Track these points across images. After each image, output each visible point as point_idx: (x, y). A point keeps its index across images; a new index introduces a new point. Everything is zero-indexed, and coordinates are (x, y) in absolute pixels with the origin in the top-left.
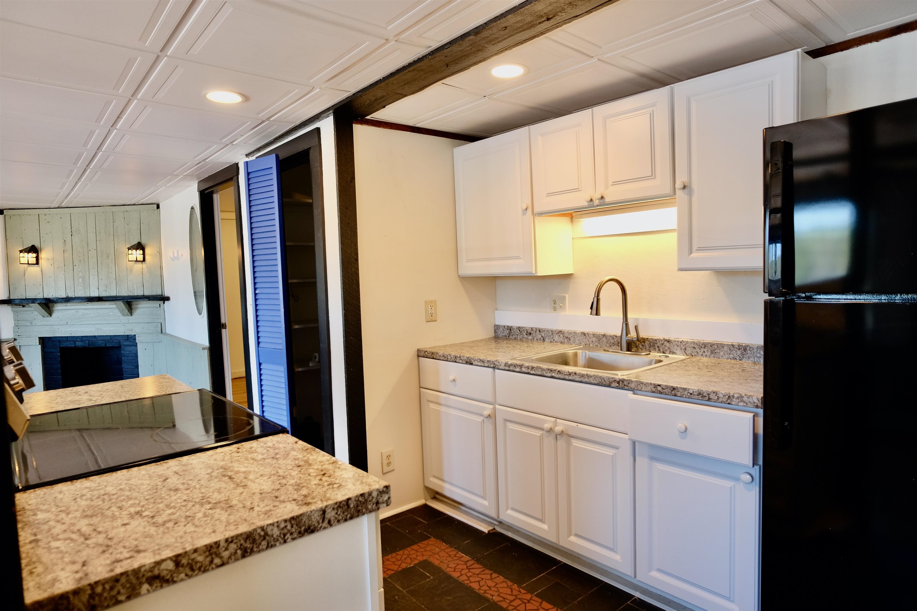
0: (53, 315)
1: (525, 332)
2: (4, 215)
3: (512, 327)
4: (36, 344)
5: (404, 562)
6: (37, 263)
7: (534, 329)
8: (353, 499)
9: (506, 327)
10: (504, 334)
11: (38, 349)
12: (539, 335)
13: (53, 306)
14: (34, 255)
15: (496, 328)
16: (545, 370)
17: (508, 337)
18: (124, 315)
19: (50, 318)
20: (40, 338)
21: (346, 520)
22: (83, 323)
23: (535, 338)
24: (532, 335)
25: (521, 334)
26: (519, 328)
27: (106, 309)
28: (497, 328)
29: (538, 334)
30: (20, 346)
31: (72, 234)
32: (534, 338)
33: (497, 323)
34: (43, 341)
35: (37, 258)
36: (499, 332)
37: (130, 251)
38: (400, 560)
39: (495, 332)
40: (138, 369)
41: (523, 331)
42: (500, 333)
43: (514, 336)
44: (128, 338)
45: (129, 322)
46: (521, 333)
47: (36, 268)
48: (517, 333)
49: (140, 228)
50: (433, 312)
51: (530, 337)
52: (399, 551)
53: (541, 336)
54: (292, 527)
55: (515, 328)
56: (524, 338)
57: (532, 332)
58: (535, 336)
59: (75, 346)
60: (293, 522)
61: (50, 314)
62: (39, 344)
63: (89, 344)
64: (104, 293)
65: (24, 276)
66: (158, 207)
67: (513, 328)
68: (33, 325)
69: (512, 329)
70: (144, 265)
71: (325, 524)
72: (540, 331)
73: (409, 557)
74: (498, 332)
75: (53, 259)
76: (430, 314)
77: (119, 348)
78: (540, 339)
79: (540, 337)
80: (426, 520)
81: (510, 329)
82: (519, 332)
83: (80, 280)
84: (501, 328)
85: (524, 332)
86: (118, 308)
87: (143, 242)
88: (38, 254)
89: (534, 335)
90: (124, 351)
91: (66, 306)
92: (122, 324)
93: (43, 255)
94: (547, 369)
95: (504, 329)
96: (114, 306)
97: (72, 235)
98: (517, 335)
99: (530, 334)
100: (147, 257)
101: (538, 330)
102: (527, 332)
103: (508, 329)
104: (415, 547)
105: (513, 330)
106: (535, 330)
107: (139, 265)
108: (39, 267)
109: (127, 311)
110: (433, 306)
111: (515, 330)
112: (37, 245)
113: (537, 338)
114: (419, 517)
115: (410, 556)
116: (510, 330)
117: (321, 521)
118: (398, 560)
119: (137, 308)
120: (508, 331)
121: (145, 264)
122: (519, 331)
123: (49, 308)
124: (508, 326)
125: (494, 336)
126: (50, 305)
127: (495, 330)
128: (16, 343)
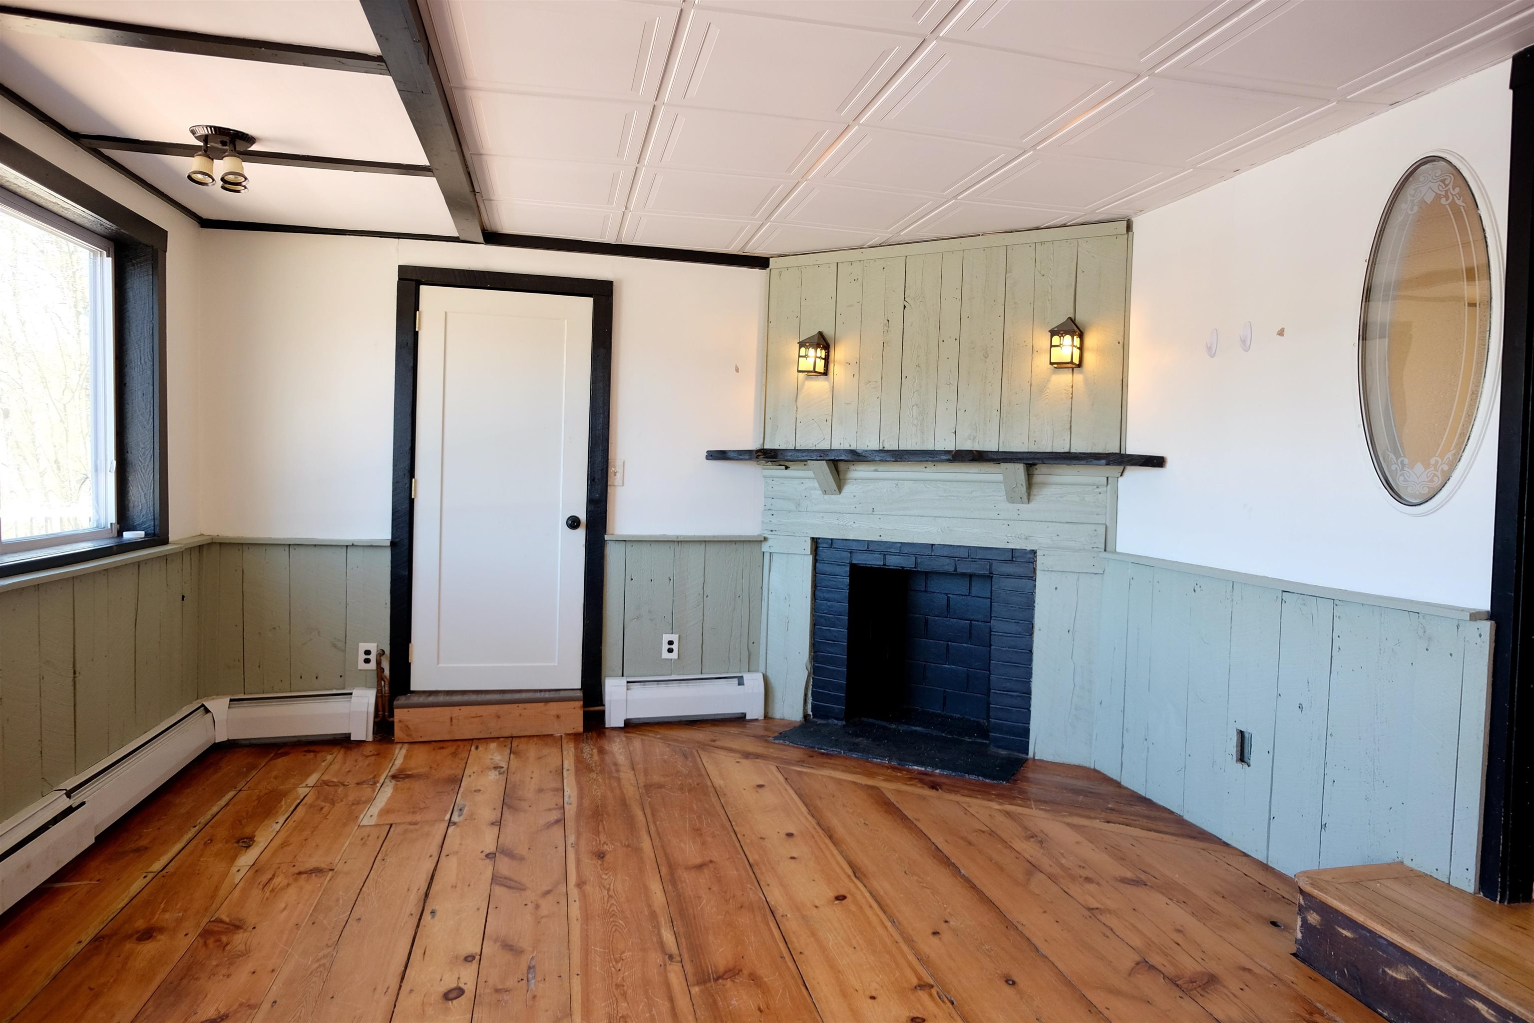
0: (848, 489)
2: (768, 269)
4: (804, 552)
6: (825, 373)
11: (807, 560)
13: (849, 469)
14: (822, 353)
18: (1012, 499)
19: (838, 496)
20: (813, 539)
22: (909, 512)
30: (771, 553)
31: (906, 304)
34: (819, 546)
35: (827, 360)
37: (1054, 338)
40: (1032, 634)
44: (1012, 557)
45: (1021, 517)
47: (820, 385)
49: (1074, 283)
59: (884, 565)
61: (840, 488)
62: (811, 554)
63: (916, 563)
64: (968, 441)
65: (796, 401)
66: (1129, 228)
68: (800, 509)
70: (1079, 377)
75: (858, 363)
87: (1079, 318)
88: (829, 352)
90: (1001, 588)
91: (876, 471)
92: (1005, 522)
93: (839, 353)
97: (905, 307)
100: (1089, 357)
107: (1065, 378)
108: (827, 380)
109: (1022, 489)
112: (828, 332)
119: (1044, 484)
121: (1081, 373)
123: (840, 471)
126: (843, 465)
128: (765, 547)
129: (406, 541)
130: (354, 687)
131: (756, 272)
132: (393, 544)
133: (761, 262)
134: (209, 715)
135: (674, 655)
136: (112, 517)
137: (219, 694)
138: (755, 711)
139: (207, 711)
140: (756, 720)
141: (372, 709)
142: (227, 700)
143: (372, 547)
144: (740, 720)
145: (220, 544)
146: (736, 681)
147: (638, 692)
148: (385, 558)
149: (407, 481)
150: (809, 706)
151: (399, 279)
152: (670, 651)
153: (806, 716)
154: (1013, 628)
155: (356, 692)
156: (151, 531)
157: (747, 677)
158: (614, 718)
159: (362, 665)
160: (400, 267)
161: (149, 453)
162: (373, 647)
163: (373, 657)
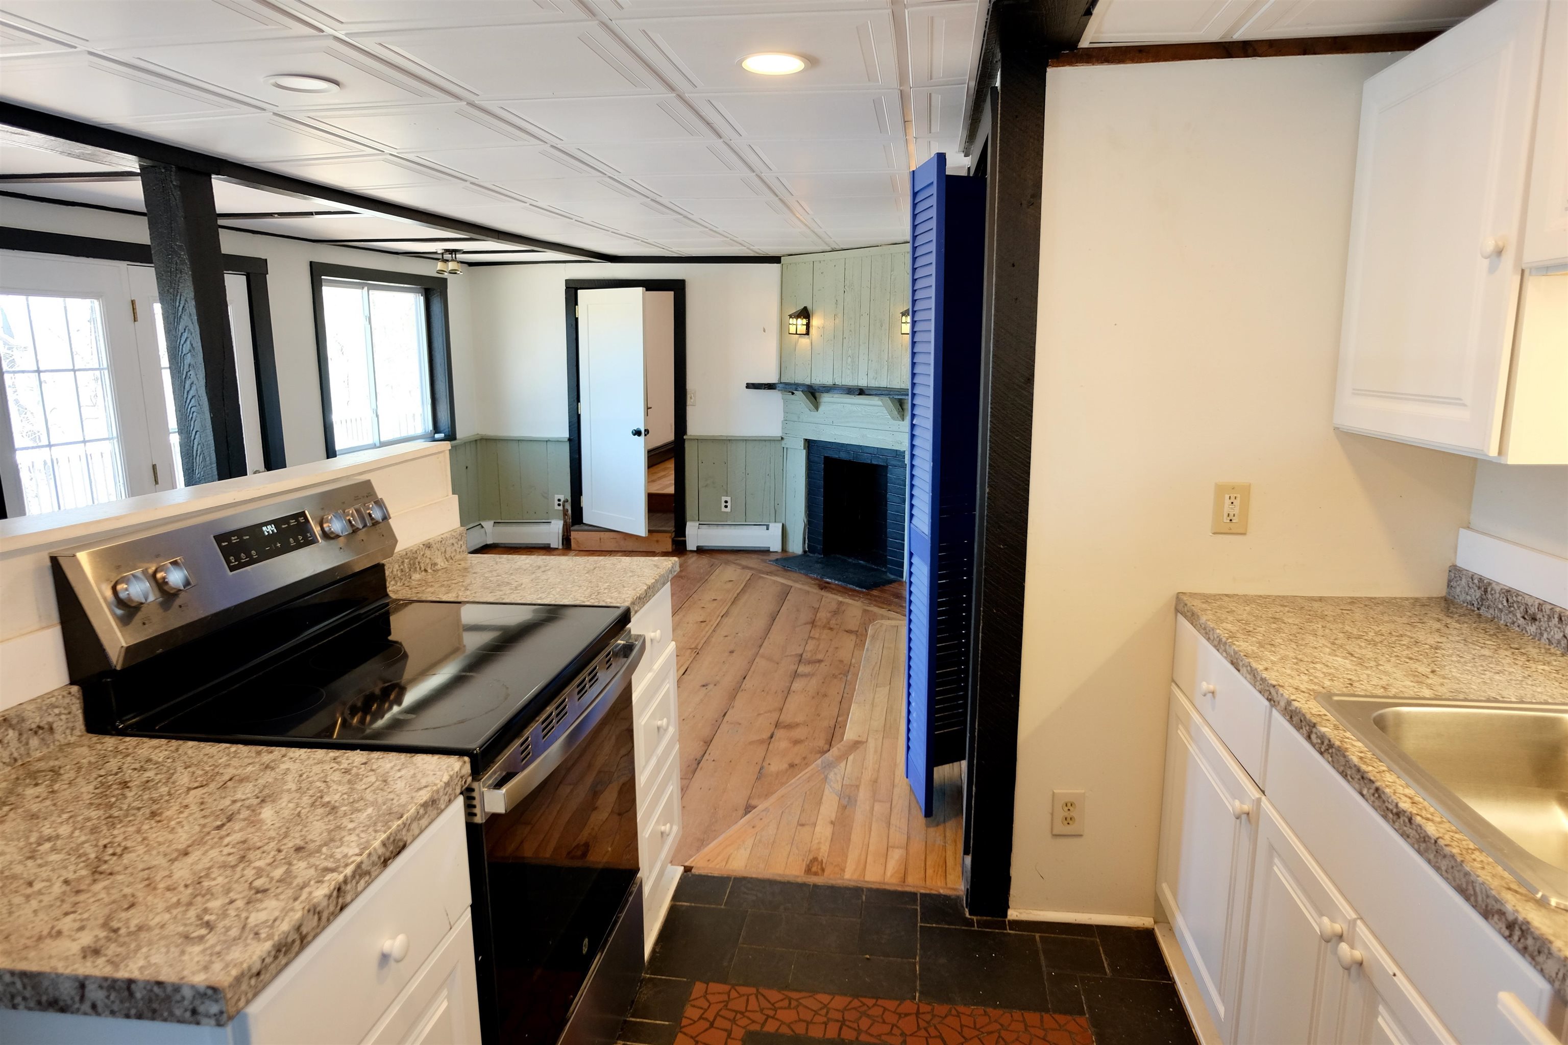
0: (820, 409)
1: (1522, 608)
2: (781, 264)
3: (1490, 584)
4: (801, 448)
5: (979, 1039)
6: (808, 333)
7: (1547, 608)
8: (141, 985)
9: (1476, 581)
10: (1469, 598)
11: (803, 453)
12: (1556, 629)
13: (820, 397)
14: (805, 321)
15: (1453, 575)
16: (1350, 768)
17: (1478, 609)
18: (893, 418)
19: (816, 413)
20: (806, 440)
21: (128, 1016)
22: (848, 425)
23: (1545, 636)
24: (1537, 623)
25: (1510, 612)
26: (1508, 593)
27: (875, 406)
28: (1455, 573)
29: (1555, 626)
30: (786, 448)
31: (845, 289)
32: (1542, 634)
33: (1460, 564)
34: (811, 445)
35: (808, 326)
36: (1458, 589)
37: (904, 317)
38: (978, 1030)
39: (1449, 586)
41: (1515, 605)
42: (1461, 591)
43: (1491, 611)
44: (892, 455)
45: (900, 430)
46: (1510, 607)
47: (805, 341)
48: (1500, 606)
50: (1236, 511)
51: (1532, 629)
52: (995, 1007)
53: (1561, 634)
54: (25, 987)
55: (1498, 588)
56: (1516, 624)
57: (1539, 616)
58: (1546, 630)
59: (840, 457)
60: (26, 980)
61: (817, 408)
62: (804, 449)
63: (855, 459)
64: (873, 381)
65: (795, 351)
67: (1492, 590)
68: (799, 420)
69: (1489, 590)
71: (86, 1007)
72: (1560, 619)
73: (999, 1033)
74: (1455, 588)
75: (823, 327)
76: (1226, 515)
77: (885, 468)
78: (1559, 642)
79: (1559, 636)
80: (1113, 970)
81: (1485, 586)
82: (1505, 603)
83: (850, 359)
84: (1464, 580)
85: (1519, 608)
86: (884, 406)
88: (809, 320)
89: (1544, 625)
90: (891, 474)
91: (834, 397)
92: (890, 432)
93: (815, 322)
94: (1355, 766)
95: (1471, 585)
96: (880, 403)
97: (845, 292)
98: (1501, 611)
99: (1534, 619)
101: (1556, 616)
102: (1527, 612)
103: (1479, 588)
104: (1032, 1017)
105: (1492, 594)
106: (1548, 612)
108: (809, 338)
109: (896, 413)
110: (1238, 499)
111: (1498, 595)
112: (809, 306)
113: (1550, 637)
114: (1106, 954)
115: (1003, 1033)
116: (1486, 591)
117: (77, 998)
118: (975, 1028)
120: (1478, 594)
122: (1507, 601)
123: (815, 398)
124: (1481, 580)
125: (1443, 593)
126: (817, 394)
127: (1450, 581)
128: (783, 444)
129: (576, 439)
130: (553, 519)
131: (775, 267)
132: (570, 440)
133: (776, 260)
134: (483, 529)
135: (728, 509)
136: (430, 427)
137: (490, 519)
138: (776, 546)
139: (482, 527)
140: (776, 552)
141: (561, 531)
142: (492, 522)
143: (558, 441)
144: (766, 552)
145: (486, 439)
146: (765, 527)
147: (705, 530)
148: (566, 449)
149: (575, 404)
150: (806, 545)
151: (567, 288)
152: (726, 507)
153: (805, 552)
154: (898, 500)
155: (553, 522)
156: (447, 434)
157: (772, 525)
158: (691, 545)
159: (557, 507)
160: (566, 281)
161: (444, 394)
162: (562, 498)
163: (561, 503)
